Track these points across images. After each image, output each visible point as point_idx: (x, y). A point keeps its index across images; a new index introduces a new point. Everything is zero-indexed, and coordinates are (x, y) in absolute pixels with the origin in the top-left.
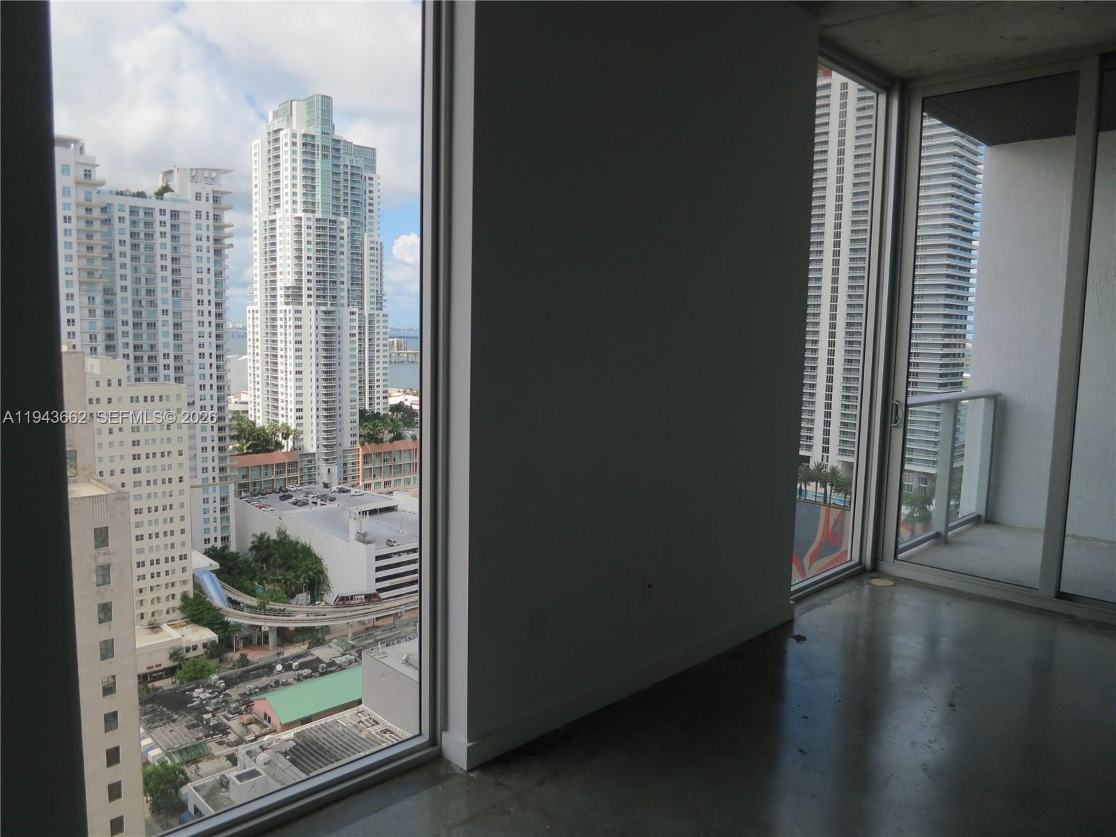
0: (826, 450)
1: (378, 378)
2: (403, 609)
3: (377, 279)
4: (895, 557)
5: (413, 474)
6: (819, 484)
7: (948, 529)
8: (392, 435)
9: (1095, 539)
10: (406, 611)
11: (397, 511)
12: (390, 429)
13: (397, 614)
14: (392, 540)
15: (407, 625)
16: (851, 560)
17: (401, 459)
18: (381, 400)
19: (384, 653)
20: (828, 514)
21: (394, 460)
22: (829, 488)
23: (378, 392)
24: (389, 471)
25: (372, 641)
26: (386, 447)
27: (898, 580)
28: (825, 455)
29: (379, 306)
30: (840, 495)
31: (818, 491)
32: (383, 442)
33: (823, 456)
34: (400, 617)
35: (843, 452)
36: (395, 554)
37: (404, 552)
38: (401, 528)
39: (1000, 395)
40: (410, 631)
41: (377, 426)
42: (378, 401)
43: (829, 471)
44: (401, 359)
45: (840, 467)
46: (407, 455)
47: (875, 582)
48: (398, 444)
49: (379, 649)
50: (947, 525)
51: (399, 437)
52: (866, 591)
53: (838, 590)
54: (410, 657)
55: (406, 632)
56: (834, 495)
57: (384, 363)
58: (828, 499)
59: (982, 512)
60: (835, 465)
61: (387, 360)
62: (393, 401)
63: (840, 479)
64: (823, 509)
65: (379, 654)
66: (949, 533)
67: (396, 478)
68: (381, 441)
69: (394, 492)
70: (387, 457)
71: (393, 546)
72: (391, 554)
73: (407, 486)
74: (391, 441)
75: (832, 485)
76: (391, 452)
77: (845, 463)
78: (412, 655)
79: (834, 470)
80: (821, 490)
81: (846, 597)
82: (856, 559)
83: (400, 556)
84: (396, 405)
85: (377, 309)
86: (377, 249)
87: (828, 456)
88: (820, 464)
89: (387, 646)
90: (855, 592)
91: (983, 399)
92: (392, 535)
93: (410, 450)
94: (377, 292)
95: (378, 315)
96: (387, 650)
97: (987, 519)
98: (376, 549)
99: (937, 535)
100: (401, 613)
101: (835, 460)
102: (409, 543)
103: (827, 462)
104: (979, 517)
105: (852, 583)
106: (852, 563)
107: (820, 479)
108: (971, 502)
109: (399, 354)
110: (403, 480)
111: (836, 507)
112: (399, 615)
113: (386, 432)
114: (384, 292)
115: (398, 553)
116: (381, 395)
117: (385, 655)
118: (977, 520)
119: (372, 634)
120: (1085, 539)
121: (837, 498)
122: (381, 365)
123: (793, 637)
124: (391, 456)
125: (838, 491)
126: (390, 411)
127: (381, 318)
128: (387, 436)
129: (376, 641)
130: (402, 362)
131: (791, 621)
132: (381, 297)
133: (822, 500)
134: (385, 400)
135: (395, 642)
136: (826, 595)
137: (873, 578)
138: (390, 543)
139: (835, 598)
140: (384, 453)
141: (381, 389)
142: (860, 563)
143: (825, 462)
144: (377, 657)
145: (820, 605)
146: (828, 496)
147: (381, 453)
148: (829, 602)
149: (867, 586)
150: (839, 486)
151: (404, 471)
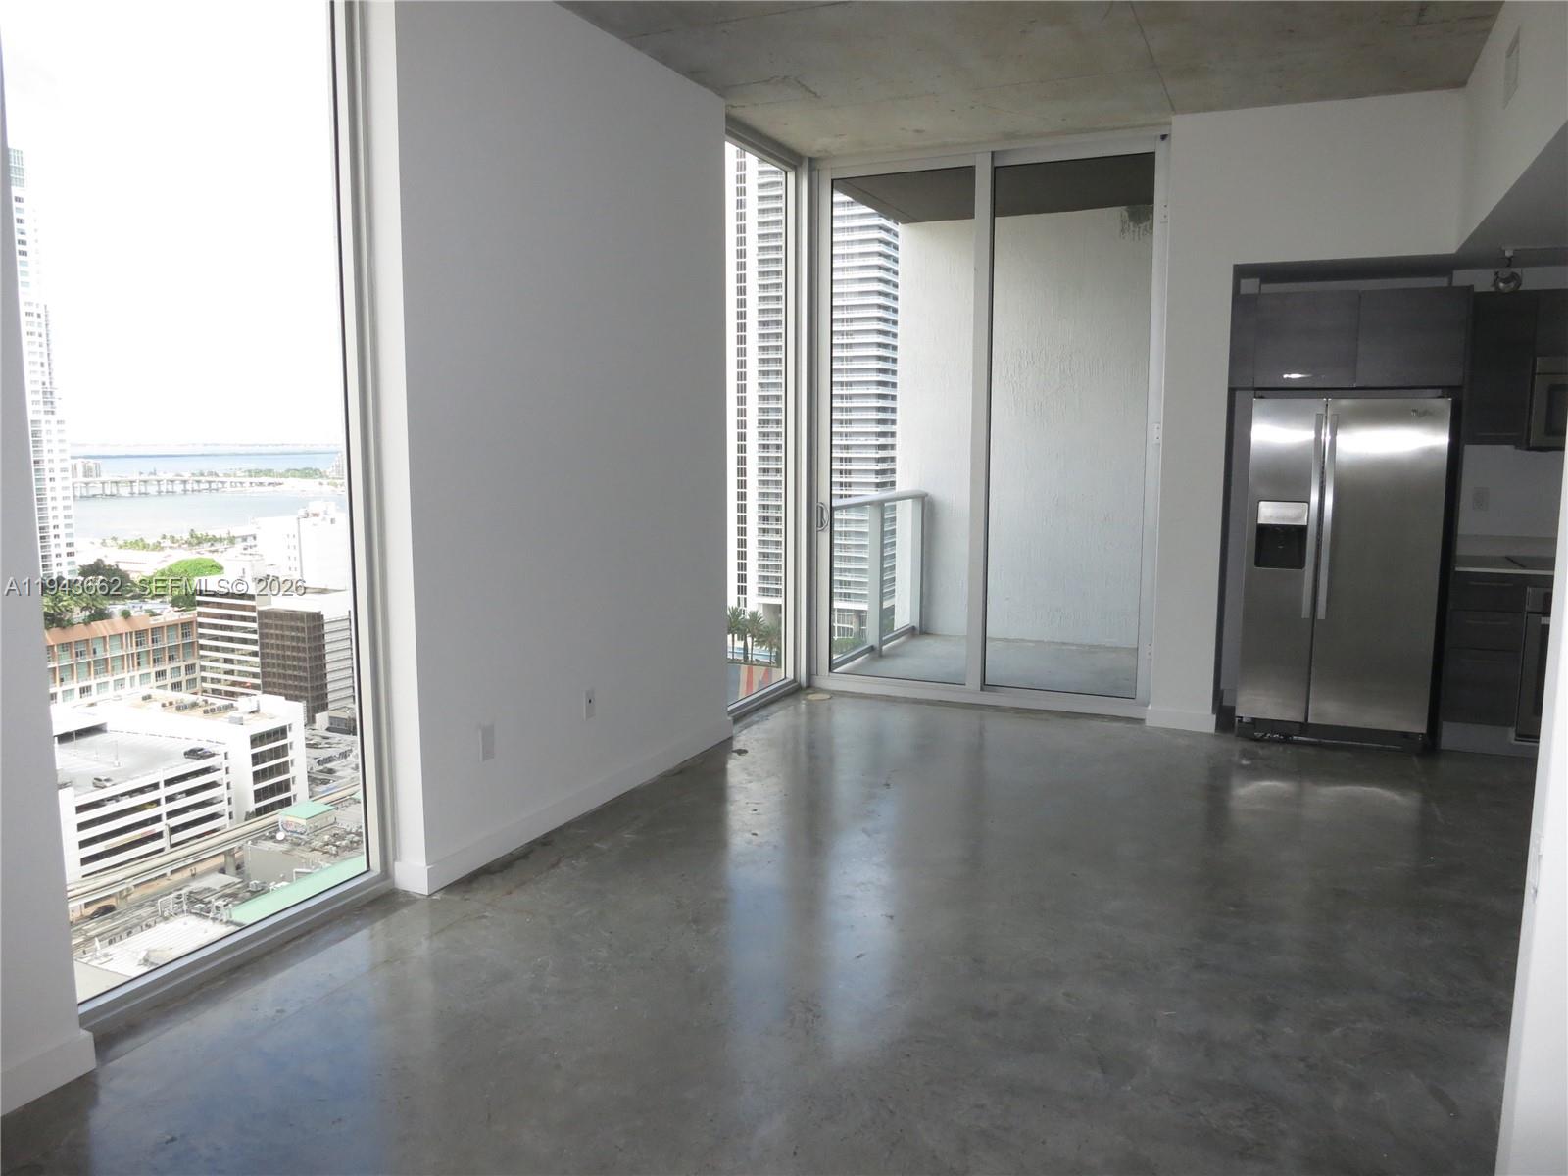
0: (742, 590)
1: (55, 523)
2: (131, 883)
3: (42, 364)
4: (830, 670)
5: (129, 672)
6: (736, 636)
7: (882, 643)
8: (88, 613)
9: (1023, 640)
10: (136, 886)
11: (105, 731)
12: (85, 604)
13: (121, 892)
14: (103, 778)
15: (140, 906)
16: (785, 678)
17: (105, 650)
18: (64, 559)
19: (106, 955)
20: (750, 673)
21: (95, 652)
22: (749, 640)
23: (57, 545)
24: (86, 670)
25: (81, 939)
26: (78, 633)
27: (835, 694)
28: (742, 596)
29: (48, 407)
30: (764, 648)
31: (735, 645)
32: (73, 625)
33: (739, 598)
34: (127, 896)
35: (764, 591)
36: (109, 799)
37: (123, 795)
38: (117, 759)
39: (927, 495)
40: (144, 915)
41: (61, 600)
42: (58, 560)
43: (748, 618)
44: (91, 493)
45: (761, 612)
46: (116, 642)
47: (810, 697)
48: (100, 628)
49: (96, 950)
50: (880, 638)
51: (101, 615)
52: (803, 705)
53: (774, 707)
54: (152, 954)
55: (139, 917)
56: (757, 649)
57: (64, 498)
58: (749, 655)
59: (916, 624)
60: (754, 609)
61: (70, 493)
62: (86, 559)
63: (762, 628)
64: (744, 668)
65: (96, 959)
66: (884, 647)
67: (99, 681)
68: (70, 624)
69: (98, 703)
70: (82, 648)
71: (105, 787)
72: (102, 800)
73: (120, 692)
74: (87, 622)
75: (752, 637)
76: (87, 640)
77: (767, 606)
78: (155, 950)
79: (753, 615)
80: (740, 644)
81: (781, 713)
82: (790, 676)
83: (117, 801)
84: (91, 566)
85: (46, 412)
86: (39, 315)
87: (745, 599)
88: (736, 609)
89: (110, 942)
90: (791, 708)
91: (910, 500)
92: (102, 769)
93: (121, 635)
94: (44, 384)
95: (48, 422)
96: (110, 949)
97: (920, 631)
98: (76, 796)
99: (872, 649)
100: (128, 889)
101: (755, 603)
102: (132, 779)
103: (745, 606)
104: (914, 628)
105: (789, 701)
106: (787, 681)
107: (738, 629)
108: (905, 615)
109: (87, 484)
110: (111, 684)
111: (760, 664)
112: (125, 893)
113: (77, 609)
114: (54, 385)
115: (115, 798)
116: (64, 550)
117: (110, 958)
118: (912, 632)
119: (81, 929)
120: (1014, 641)
121: (760, 652)
122: (60, 503)
123: (735, 751)
124: (88, 646)
125: (760, 643)
126: (80, 574)
127: (54, 427)
128: (79, 615)
129: (91, 938)
130: (94, 496)
131: (731, 738)
132: (51, 393)
133: (741, 657)
134: (70, 558)
135: (124, 935)
136: (764, 713)
137: (809, 694)
138: (99, 783)
139: (772, 714)
140: (76, 642)
141: (63, 541)
142: (794, 680)
143: (742, 607)
144: (95, 963)
145: (757, 722)
146: (749, 651)
147: (70, 643)
148: (767, 718)
149: (803, 702)
150: (762, 636)
151: (113, 668)
